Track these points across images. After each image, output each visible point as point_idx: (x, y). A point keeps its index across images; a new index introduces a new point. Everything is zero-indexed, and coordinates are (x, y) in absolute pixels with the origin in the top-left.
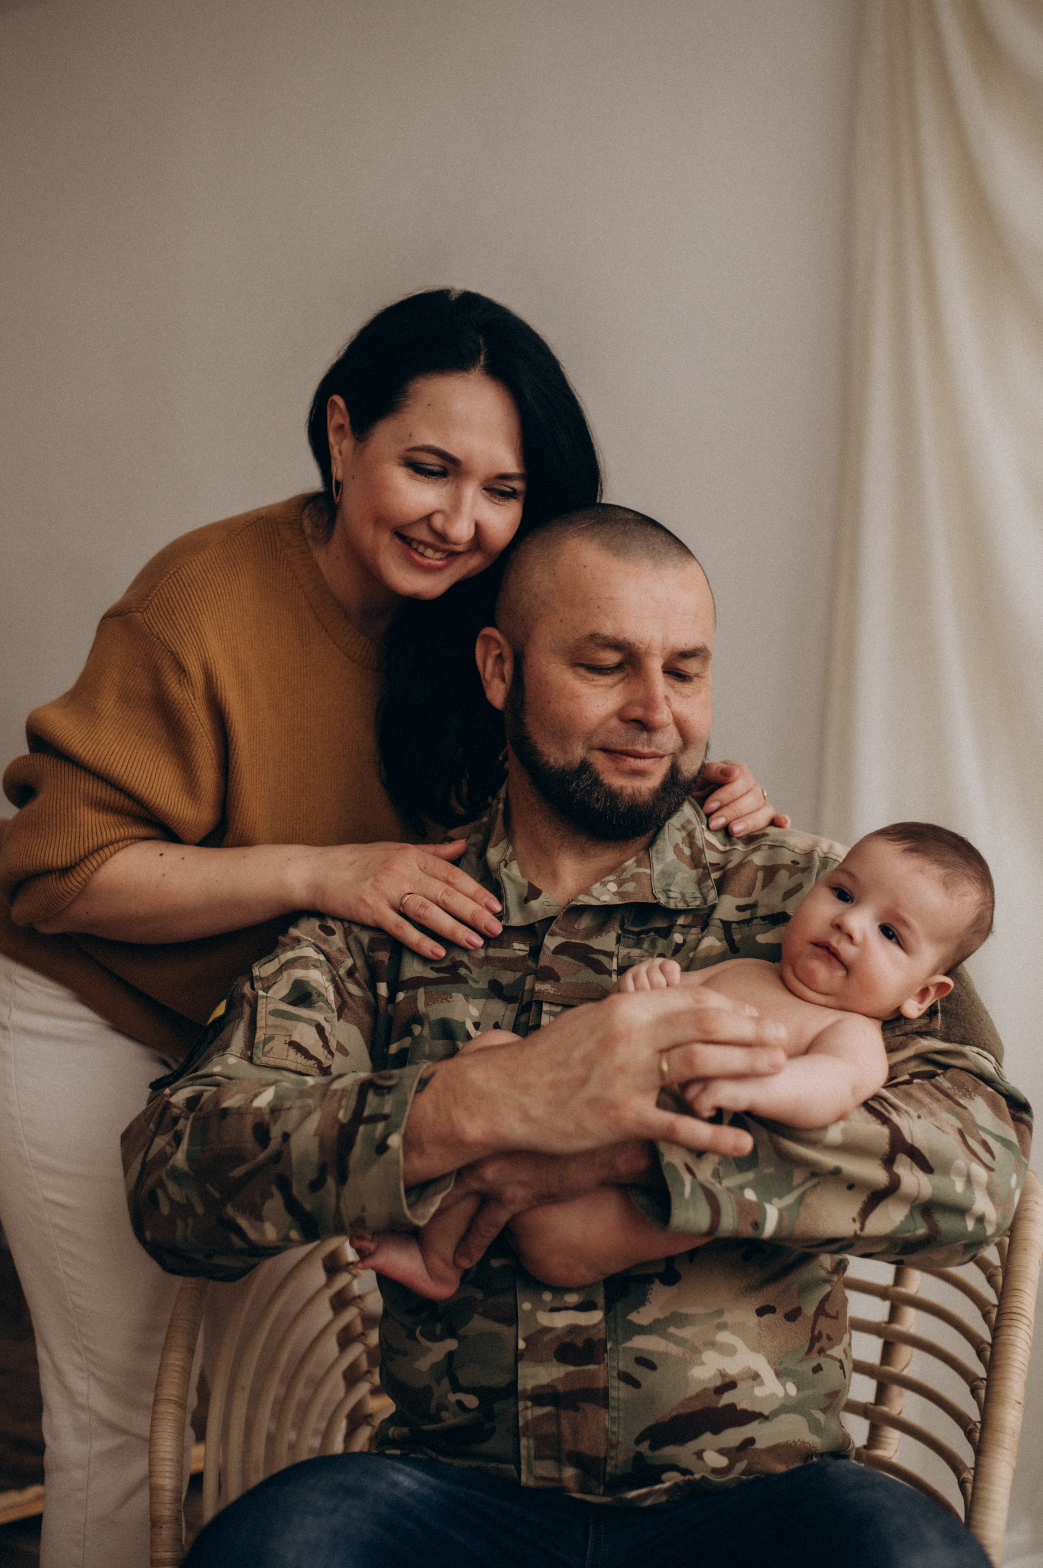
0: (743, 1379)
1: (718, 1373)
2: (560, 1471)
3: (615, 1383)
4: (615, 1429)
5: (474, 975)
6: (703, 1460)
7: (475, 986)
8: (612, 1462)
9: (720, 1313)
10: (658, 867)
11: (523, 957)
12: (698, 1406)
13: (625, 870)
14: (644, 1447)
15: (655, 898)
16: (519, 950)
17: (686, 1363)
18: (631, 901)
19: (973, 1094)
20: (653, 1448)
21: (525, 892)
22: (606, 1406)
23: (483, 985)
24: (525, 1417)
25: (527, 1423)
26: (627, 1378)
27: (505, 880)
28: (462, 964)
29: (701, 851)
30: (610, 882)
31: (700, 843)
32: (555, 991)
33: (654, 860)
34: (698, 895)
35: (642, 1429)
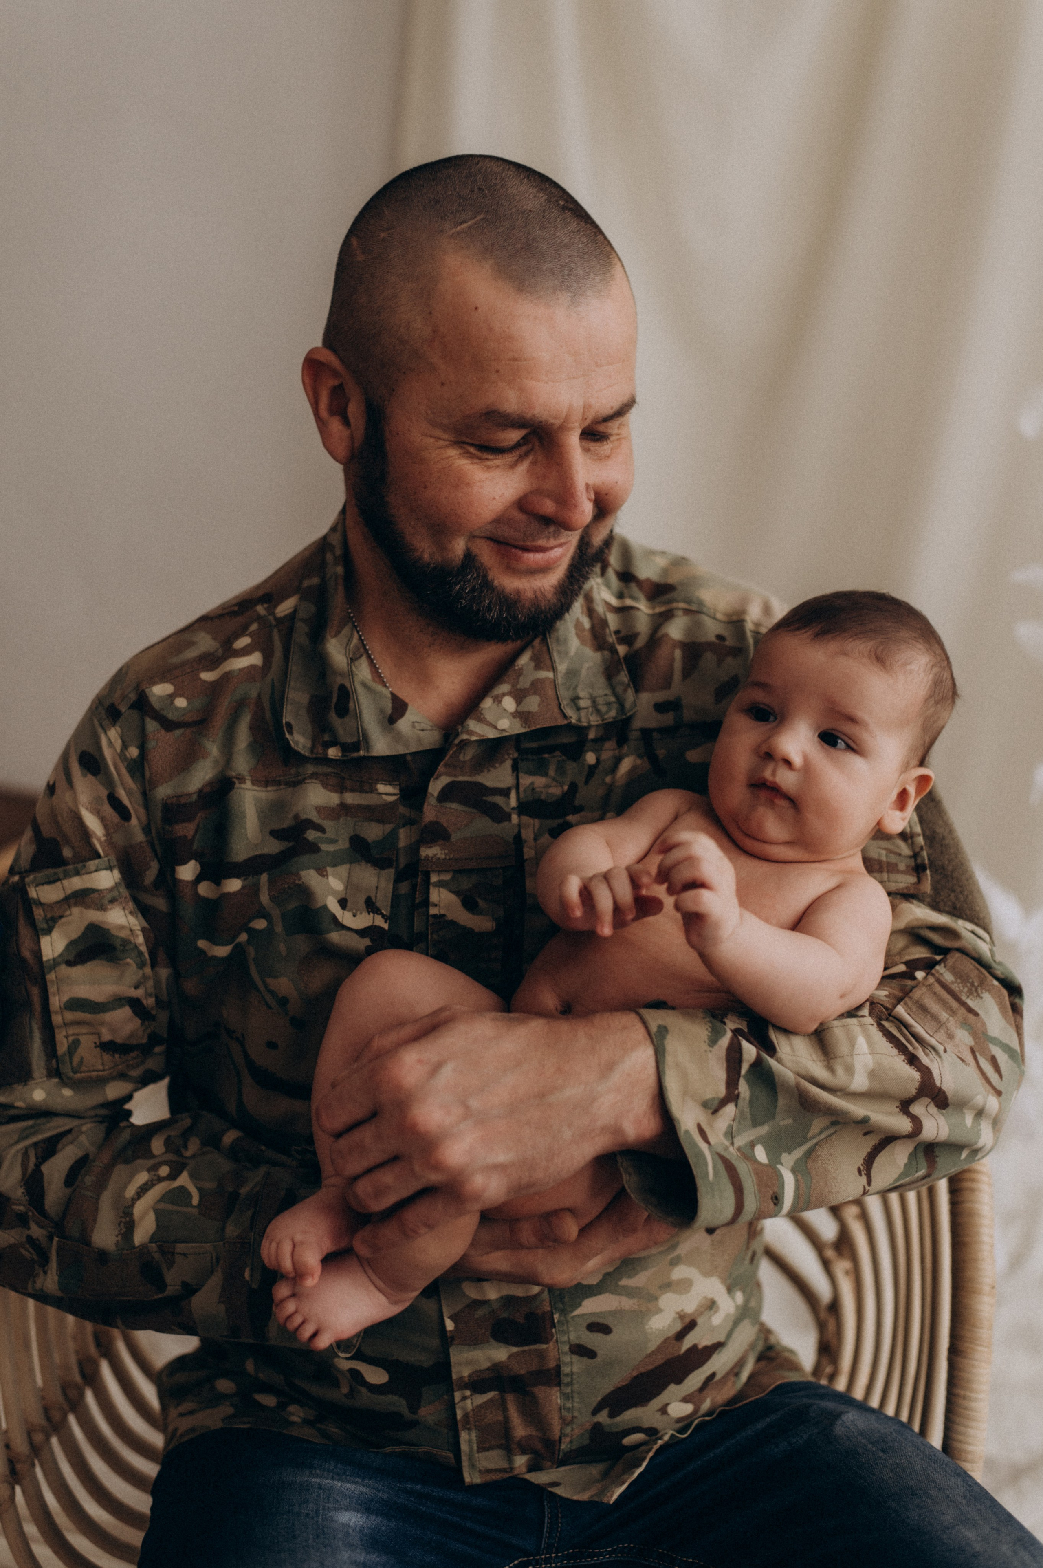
0: (701, 1313)
1: (677, 1316)
2: (510, 1461)
3: (567, 1358)
4: (569, 1405)
5: (330, 834)
6: (668, 1415)
7: (331, 848)
8: (568, 1439)
9: (673, 1247)
10: (562, 667)
12: (660, 1360)
13: (520, 673)
14: (603, 1417)
15: (565, 716)
16: (387, 794)
17: (642, 1316)
18: (538, 727)
19: (979, 990)
20: (612, 1415)
21: (388, 706)
22: (559, 1384)
23: (343, 844)
24: (463, 1408)
25: (466, 1415)
26: (582, 1351)
27: (360, 690)
28: (309, 824)
29: (604, 623)
30: (504, 695)
31: (600, 609)
32: (446, 854)
33: (555, 656)
34: (612, 699)
35: (600, 1398)
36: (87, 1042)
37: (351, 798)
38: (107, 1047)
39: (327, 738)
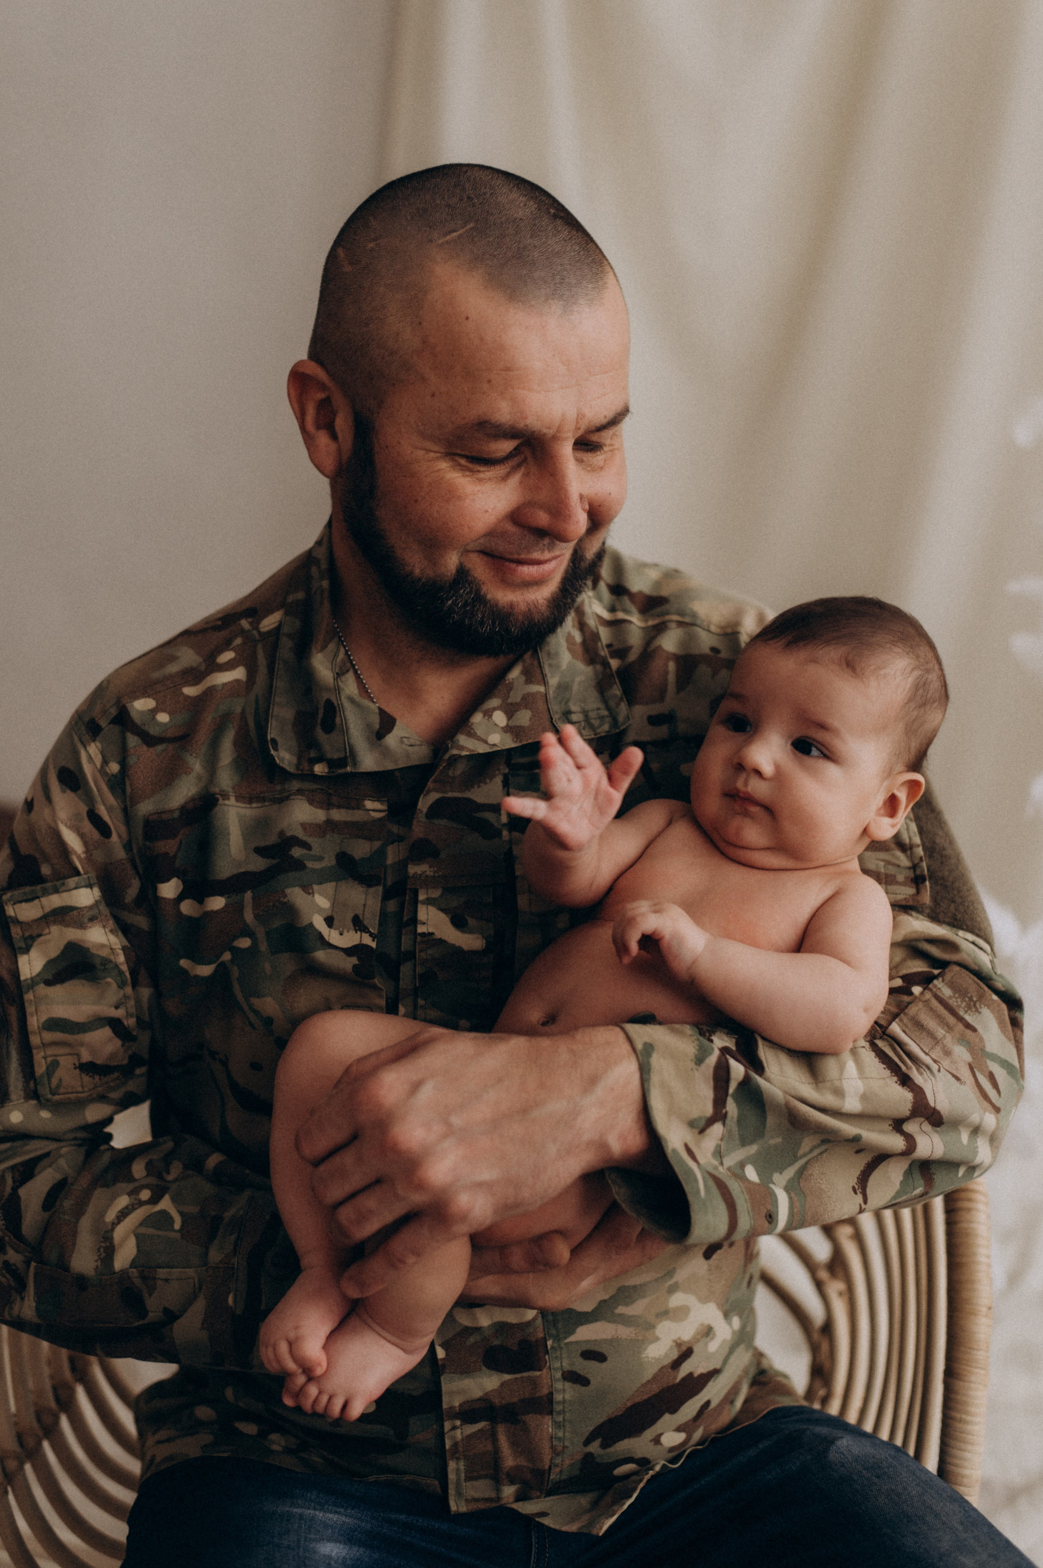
0: (698, 1341)
1: (674, 1343)
2: (498, 1490)
3: (559, 1385)
4: (560, 1434)
5: (316, 849)
6: (661, 1444)
7: (317, 865)
8: (558, 1469)
9: (670, 1273)
11: (380, 819)
12: (655, 1389)
13: (510, 687)
14: (595, 1447)
16: (374, 810)
17: (638, 1345)
18: (530, 741)
19: (978, 1005)
20: (604, 1446)
21: (376, 721)
22: (551, 1413)
23: (329, 861)
24: (453, 1438)
25: (455, 1445)
26: (575, 1378)
27: (347, 704)
28: (295, 841)
29: (596, 637)
30: (494, 709)
31: (592, 622)
32: (434, 872)
33: (547, 670)
34: (605, 713)
36: (66, 1063)
37: (337, 815)
38: (87, 1068)
39: (313, 754)
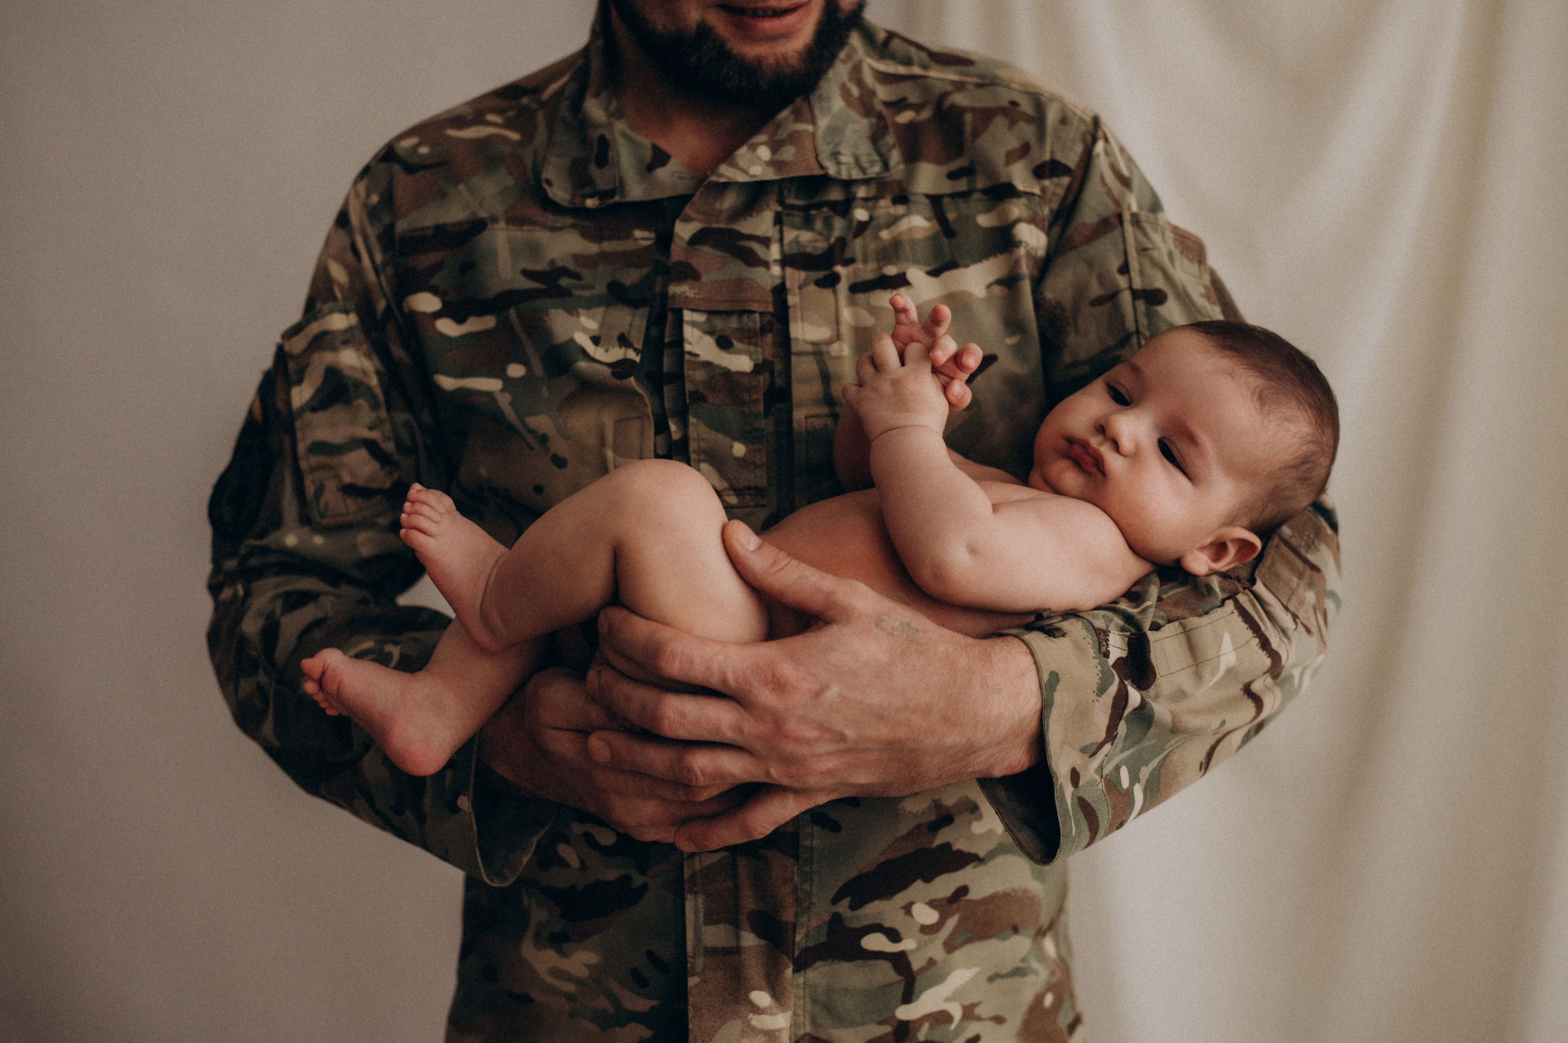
0: (960, 810)
2: (738, 939)
5: (586, 281)
6: (912, 916)
7: (587, 293)
10: (823, 122)
11: (648, 247)
12: (910, 848)
13: (779, 125)
14: (843, 908)
15: (823, 166)
16: (643, 239)
18: (792, 175)
19: (1316, 542)
21: (648, 156)
22: (796, 857)
23: (600, 289)
25: (694, 874)
26: (824, 822)
27: (620, 140)
28: (564, 272)
29: (872, 93)
30: (761, 144)
31: (869, 79)
32: (695, 294)
33: (817, 111)
34: (876, 158)
35: (841, 884)
36: (331, 486)
37: (608, 246)
38: (349, 490)
39: (587, 190)
